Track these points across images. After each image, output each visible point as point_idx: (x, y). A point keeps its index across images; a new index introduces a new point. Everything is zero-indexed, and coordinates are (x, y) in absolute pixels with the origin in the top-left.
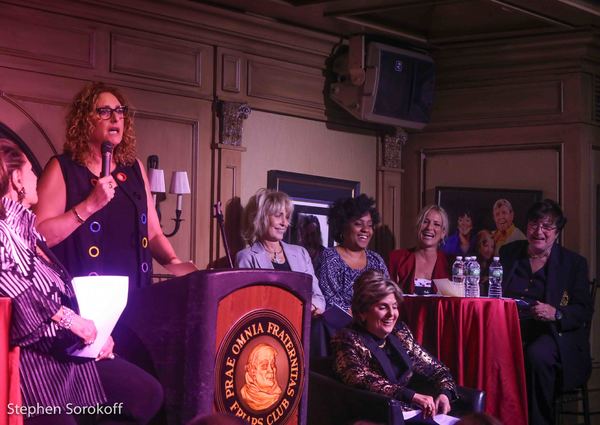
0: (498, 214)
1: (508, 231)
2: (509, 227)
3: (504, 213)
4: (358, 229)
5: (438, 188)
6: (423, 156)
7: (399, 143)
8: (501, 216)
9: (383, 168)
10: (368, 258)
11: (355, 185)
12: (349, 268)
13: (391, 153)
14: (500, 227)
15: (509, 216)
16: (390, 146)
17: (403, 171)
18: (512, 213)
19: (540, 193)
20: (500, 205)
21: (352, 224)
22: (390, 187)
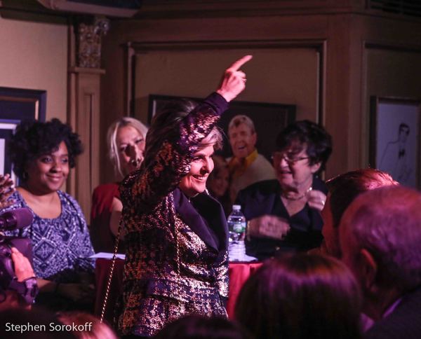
0: (235, 135)
1: (247, 158)
2: (249, 153)
3: (243, 133)
4: (47, 167)
5: (152, 98)
6: (131, 52)
7: (98, 33)
8: (240, 138)
9: (77, 69)
10: (63, 203)
11: (40, 95)
12: (38, 218)
13: (88, 49)
14: (236, 152)
15: (250, 139)
16: (87, 38)
17: (103, 71)
18: (255, 134)
19: (292, 109)
20: (237, 123)
21: (39, 161)
22: (86, 94)
